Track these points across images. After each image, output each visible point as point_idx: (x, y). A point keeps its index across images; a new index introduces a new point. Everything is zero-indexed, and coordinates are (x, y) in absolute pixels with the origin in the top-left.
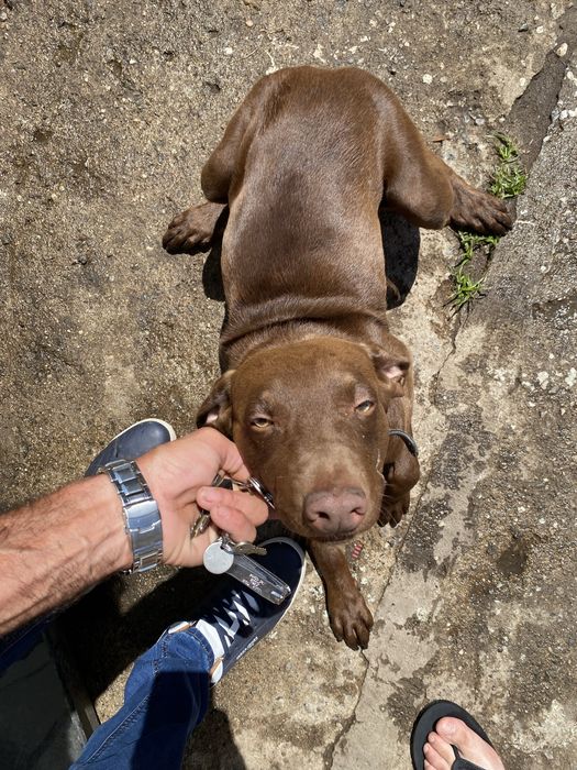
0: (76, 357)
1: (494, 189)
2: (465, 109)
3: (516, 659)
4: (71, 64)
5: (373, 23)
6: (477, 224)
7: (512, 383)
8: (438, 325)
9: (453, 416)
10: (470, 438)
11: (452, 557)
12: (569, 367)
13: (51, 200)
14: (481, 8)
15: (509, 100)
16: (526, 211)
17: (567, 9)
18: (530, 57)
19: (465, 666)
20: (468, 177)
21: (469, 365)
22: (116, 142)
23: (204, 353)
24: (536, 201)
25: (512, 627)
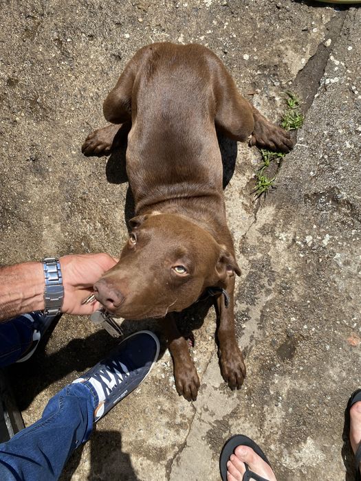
0: (26, 216)
1: (283, 124)
2: (269, 76)
3: (286, 411)
4: (31, 40)
5: (215, 22)
6: (272, 144)
7: (290, 242)
8: (246, 205)
9: (254, 260)
10: (263, 274)
11: (249, 347)
12: (325, 233)
13: (15, 121)
14: (280, 16)
15: (294, 72)
16: (302, 138)
17: (332, 18)
18: (309, 46)
19: (255, 414)
20: (268, 116)
22: (56, 88)
23: (104, 217)
24: (309, 133)
25: (284, 391)
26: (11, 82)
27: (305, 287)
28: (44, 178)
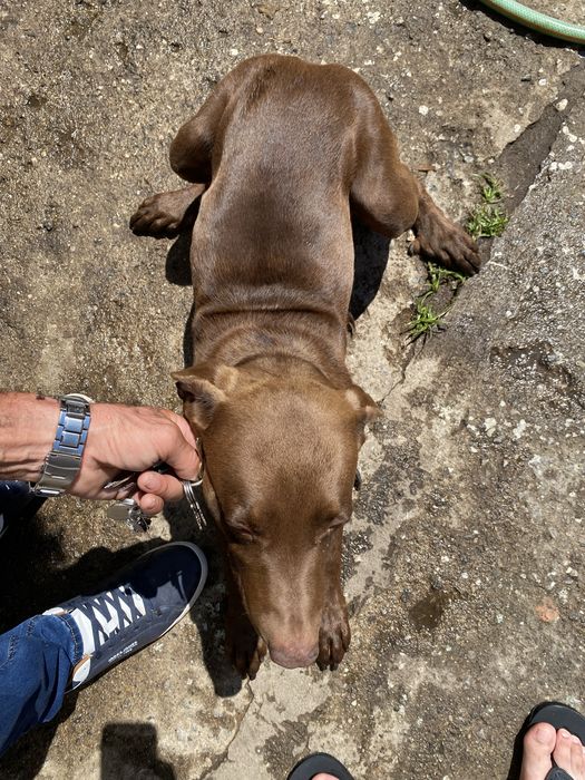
0: (18, 320)
1: (471, 226)
2: (456, 145)
3: (412, 722)
4: (80, 39)
5: (380, 49)
6: (445, 256)
7: (457, 424)
8: (391, 352)
9: (390, 447)
10: (404, 473)
11: (363, 597)
12: (519, 418)
13: (30, 163)
14: (489, 53)
15: (501, 143)
16: (500, 254)
17: (573, 67)
18: (529, 106)
19: (355, 720)
20: (447, 210)
21: (416, 399)
22: (106, 119)
23: (148, 338)
24: (512, 245)
25: (413, 686)
26: (35, 101)
27: (473, 506)
28: (61, 261)
